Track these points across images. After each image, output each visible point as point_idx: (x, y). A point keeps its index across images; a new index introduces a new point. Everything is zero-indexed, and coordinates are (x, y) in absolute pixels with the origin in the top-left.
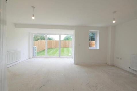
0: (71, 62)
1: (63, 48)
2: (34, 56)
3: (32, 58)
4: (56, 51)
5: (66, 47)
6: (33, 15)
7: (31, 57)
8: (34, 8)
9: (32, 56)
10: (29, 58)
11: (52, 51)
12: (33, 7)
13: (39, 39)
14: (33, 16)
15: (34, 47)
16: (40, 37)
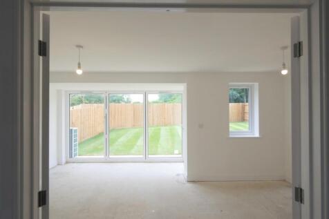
0: (178, 175)
1: (157, 126)
2: (71, 156)
3: (67, 163)
4: (137, 137)
5: (166, 125)
6: (79, 64)
7: (64, 160)
8: (81, 49)
9: (66, 157)
10: (58, 165)
11: (122, 139)
12: (79, 46)
13: (83, 99)
14: (79, 67)
15: (71, 131)
16: (84, 95)
